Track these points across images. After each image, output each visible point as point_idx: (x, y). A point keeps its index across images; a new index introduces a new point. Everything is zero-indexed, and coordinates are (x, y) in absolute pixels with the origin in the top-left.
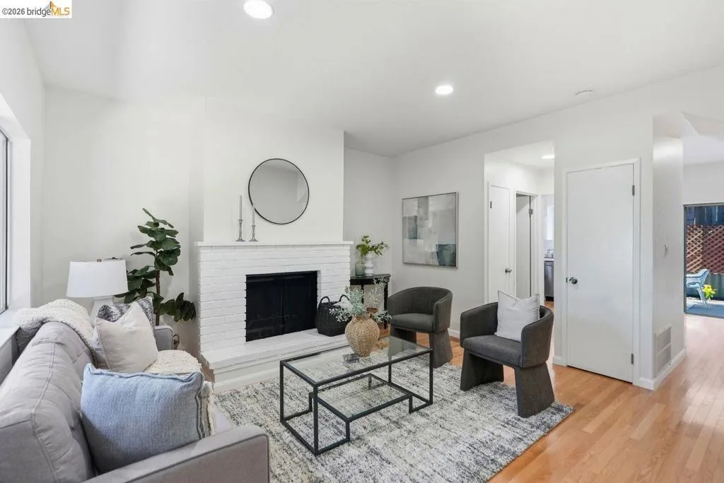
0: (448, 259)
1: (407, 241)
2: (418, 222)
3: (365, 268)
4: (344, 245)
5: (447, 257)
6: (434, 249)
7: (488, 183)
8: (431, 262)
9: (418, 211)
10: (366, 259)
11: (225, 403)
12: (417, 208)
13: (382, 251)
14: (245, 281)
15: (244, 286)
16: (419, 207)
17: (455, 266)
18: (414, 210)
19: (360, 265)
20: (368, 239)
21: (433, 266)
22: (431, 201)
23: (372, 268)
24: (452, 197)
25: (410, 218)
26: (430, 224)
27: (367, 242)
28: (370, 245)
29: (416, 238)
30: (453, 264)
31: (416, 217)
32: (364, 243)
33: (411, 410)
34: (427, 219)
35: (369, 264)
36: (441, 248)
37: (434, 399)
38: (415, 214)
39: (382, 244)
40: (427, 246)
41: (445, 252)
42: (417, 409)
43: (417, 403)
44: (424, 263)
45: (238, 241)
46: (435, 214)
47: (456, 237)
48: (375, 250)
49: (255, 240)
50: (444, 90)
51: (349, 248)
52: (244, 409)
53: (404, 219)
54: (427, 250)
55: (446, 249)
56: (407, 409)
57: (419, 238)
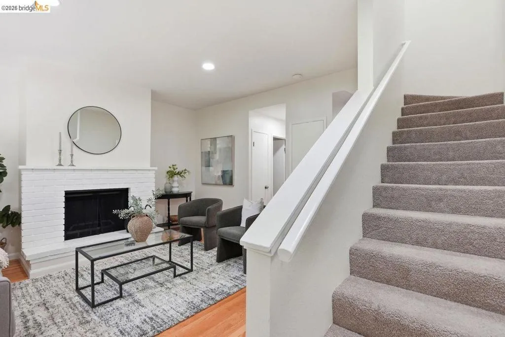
0: (228, 181)
1: (204, 168)
2: (211, 155)
3: (173, 187)
4: (149, 170)
5: (227, 179)
6: (220, 174)
7: (252, 130)
8: (218, 182)
9: (210, 148)
10: (173, 181)
11: (36, 284)
12: (209, 146)
13: (185, 175)
14: (64, 195)
15: (63, 199)
16: (211, 145)
17: (232, 184)
18: (208, 147)
19: (168, 185)
20: (175, 167)
21: (219, 185)
22: (218, 141)
23: (178, 187)
24: (230, 138)
25: (205, 152)
26: (217, 156)
27: (174, 169)
28: (177, 171)
29: (209, 166)
30: (231, 183)
31: (209, 152)
32: (173, 170)
33: (175, 276)
34: (216, 153)
35: (175, 184)
36: (224, 172)
37: (194, 268)
38: (209, 150)
39: (185, 170)
40: (216, 171)
41: (226, 175)
42: (180, 275)
43: (180, 270)
44: (214, 183)
45: (57, 165)
46: (220, 150)
47: (233, 166)
48: (180, 175)
49: (73, 165)
50: (208, 66)
51: (154, 172)
52: (50, 286)
53: (202, 152)
54: (215, 174)
55: (227, 174)
56: (172, 275)
57: (212, 166)
